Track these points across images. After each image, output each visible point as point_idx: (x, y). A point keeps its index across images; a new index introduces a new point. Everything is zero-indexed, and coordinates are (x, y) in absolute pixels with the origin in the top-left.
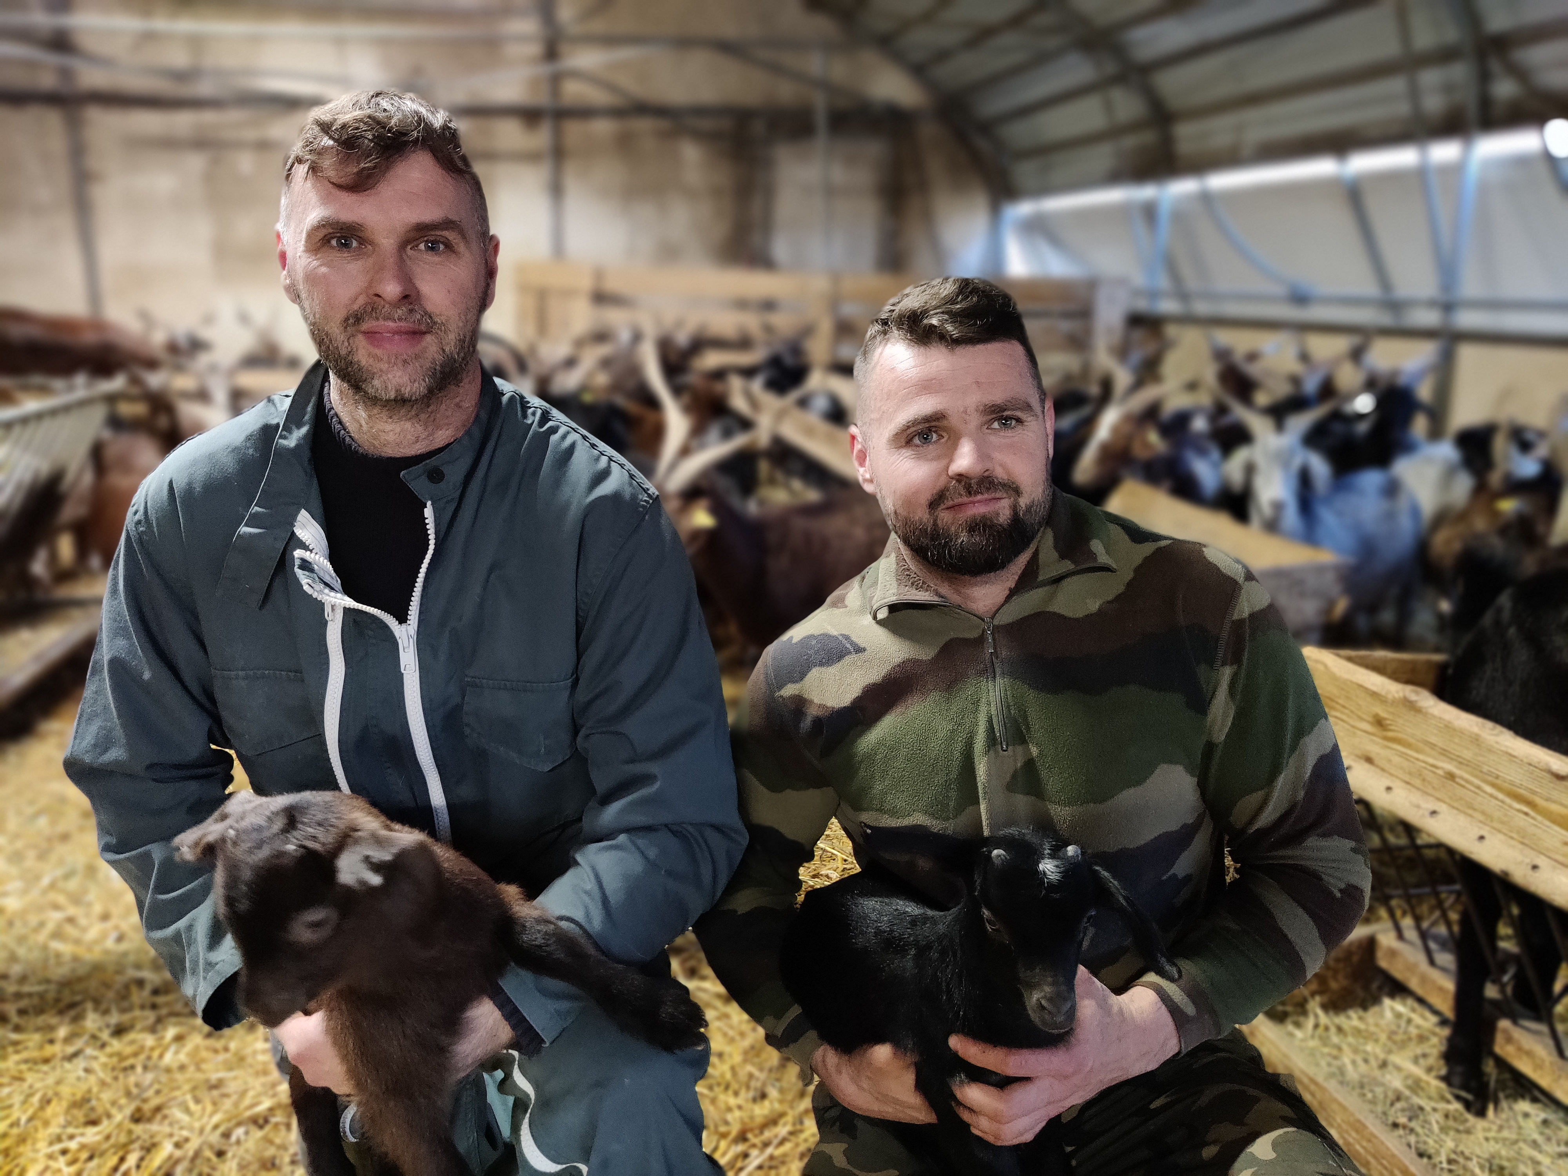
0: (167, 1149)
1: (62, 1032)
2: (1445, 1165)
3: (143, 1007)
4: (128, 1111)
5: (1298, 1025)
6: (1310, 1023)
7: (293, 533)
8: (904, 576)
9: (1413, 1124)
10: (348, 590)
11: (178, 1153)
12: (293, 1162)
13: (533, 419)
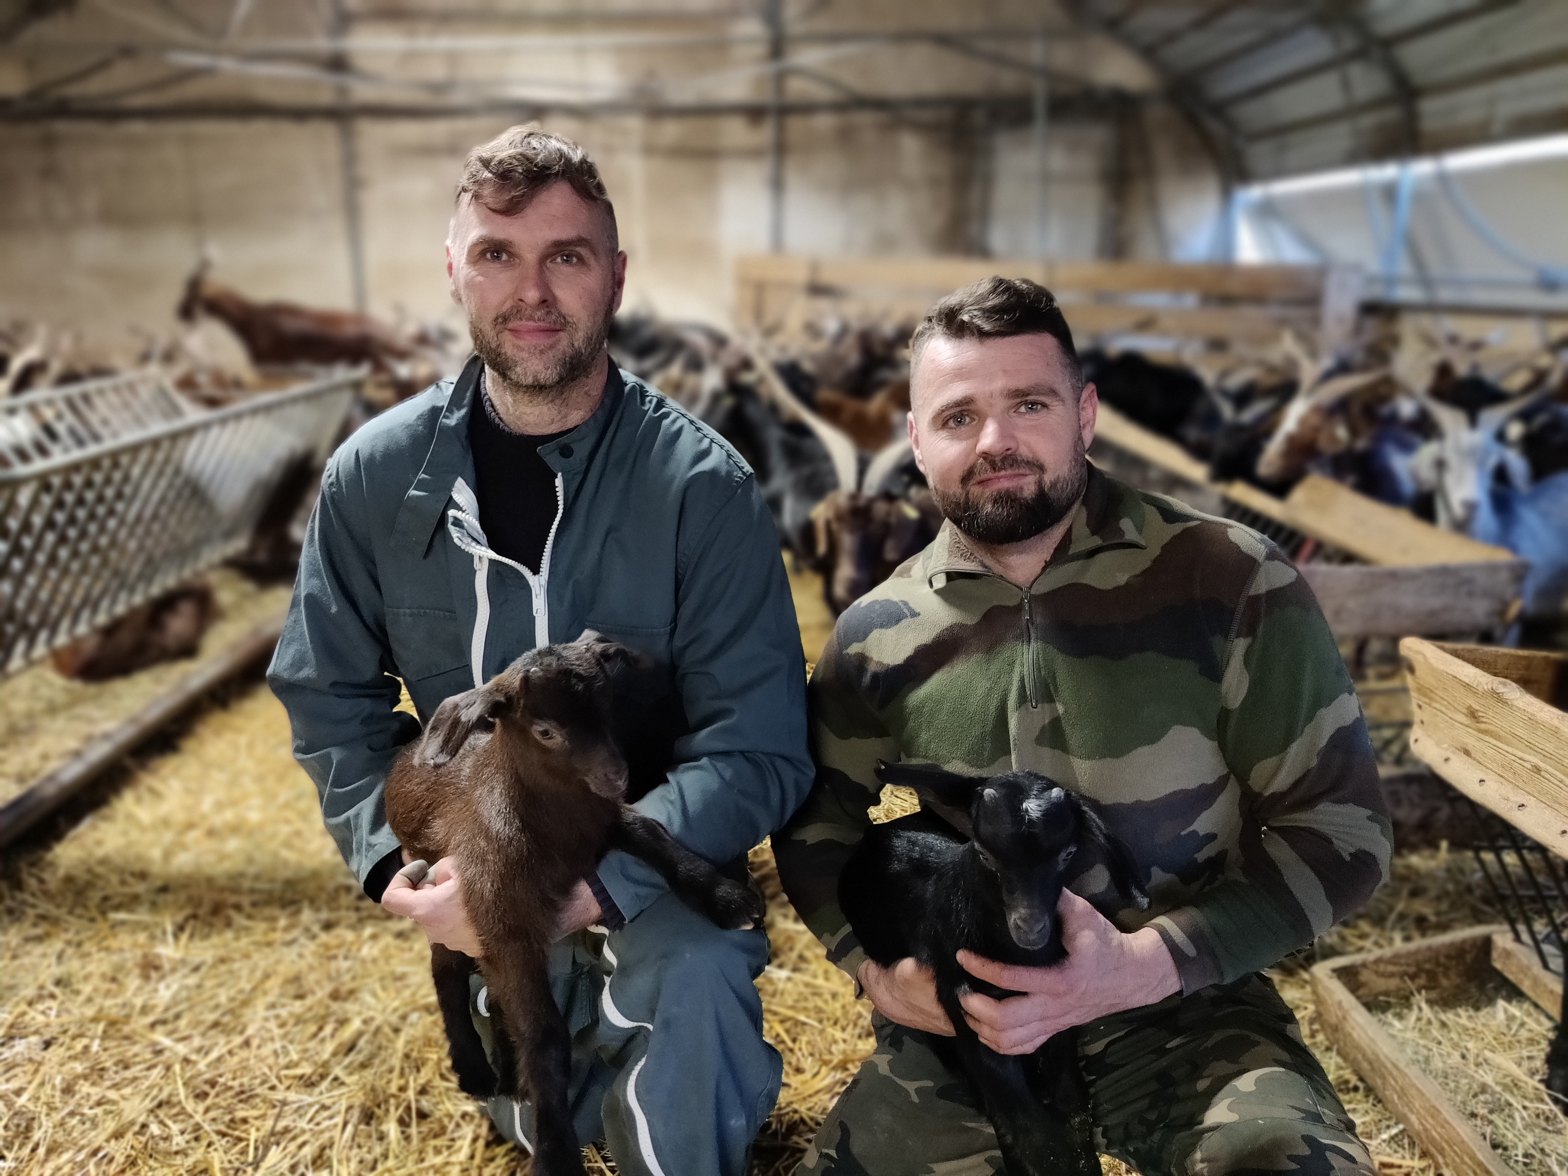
0: (356, 1024)
1: (282, 922)
2: (1520, 1158)
3: (348, 908)
4: (328, 990)
5: (1400, 1017)
6: (1413, 1016)
7: (451, 497)
8: (955, 549)
9: (1493, 1117)
10: (492, 546)
11: (363, 1028)
13: (649, 407)
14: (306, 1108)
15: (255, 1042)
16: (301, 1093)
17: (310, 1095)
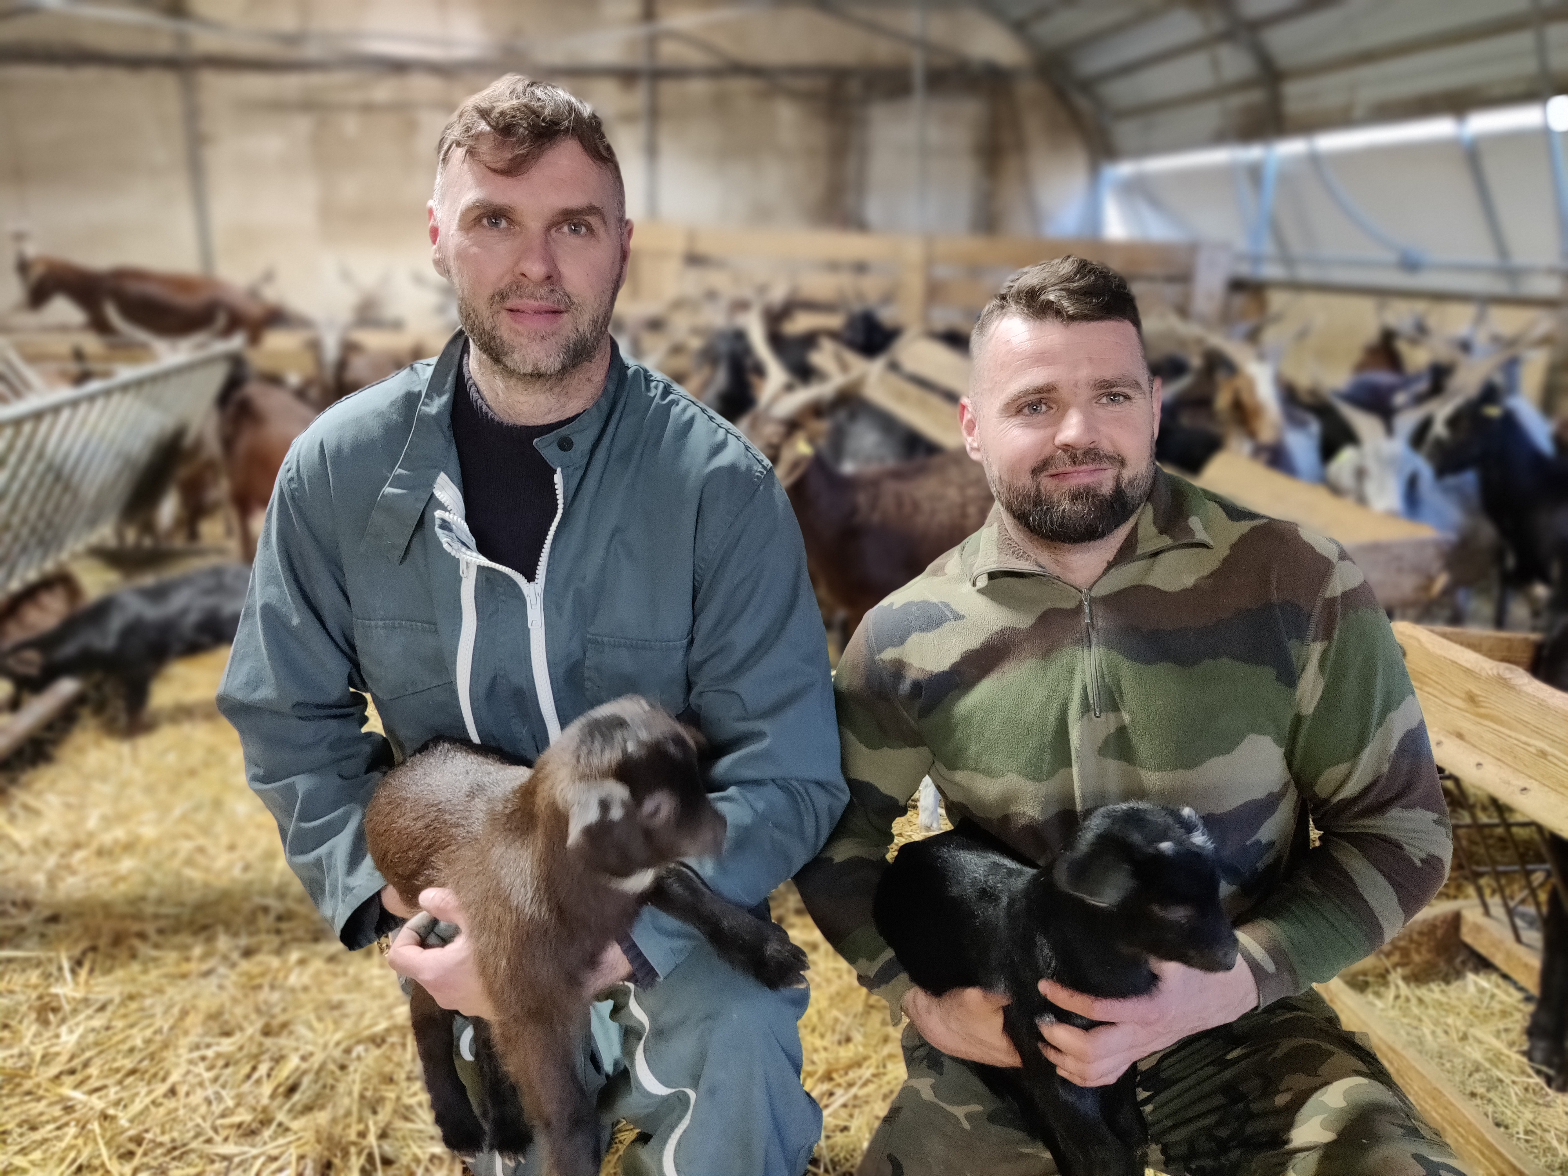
0: (294, 1061)
1: (197, 951)
2: (1522, 1136)
3: (268, 932)
4: (259, 1024)
5: (1378, 994)
6: (1391, 993)
7: (432, 495)
8: (1005, 545)
9: (1491, 1095)
10: (483, 549)
11: (304, 1066)
12: (409, 1079)
13: (656, 392)
14: (250, 1161)
15: (182, 1090)
16: (242, 1145)
17: (253, 1146)
